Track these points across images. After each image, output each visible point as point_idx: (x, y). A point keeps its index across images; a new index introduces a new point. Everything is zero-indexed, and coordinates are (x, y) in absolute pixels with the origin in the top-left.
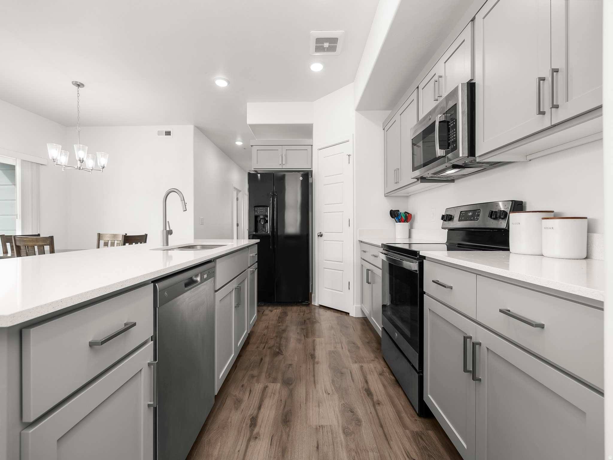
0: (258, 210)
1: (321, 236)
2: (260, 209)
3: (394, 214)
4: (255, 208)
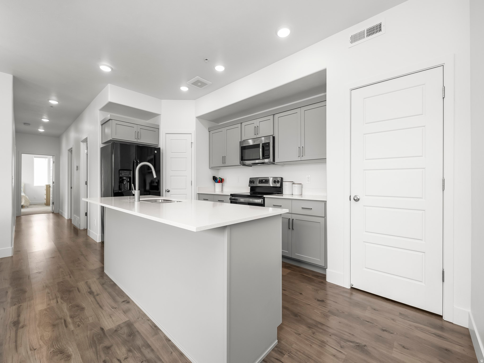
0: (123, 172)
1: (169, 191)
2: (124, 172)
3: (215, 179)
4: (120, 171)
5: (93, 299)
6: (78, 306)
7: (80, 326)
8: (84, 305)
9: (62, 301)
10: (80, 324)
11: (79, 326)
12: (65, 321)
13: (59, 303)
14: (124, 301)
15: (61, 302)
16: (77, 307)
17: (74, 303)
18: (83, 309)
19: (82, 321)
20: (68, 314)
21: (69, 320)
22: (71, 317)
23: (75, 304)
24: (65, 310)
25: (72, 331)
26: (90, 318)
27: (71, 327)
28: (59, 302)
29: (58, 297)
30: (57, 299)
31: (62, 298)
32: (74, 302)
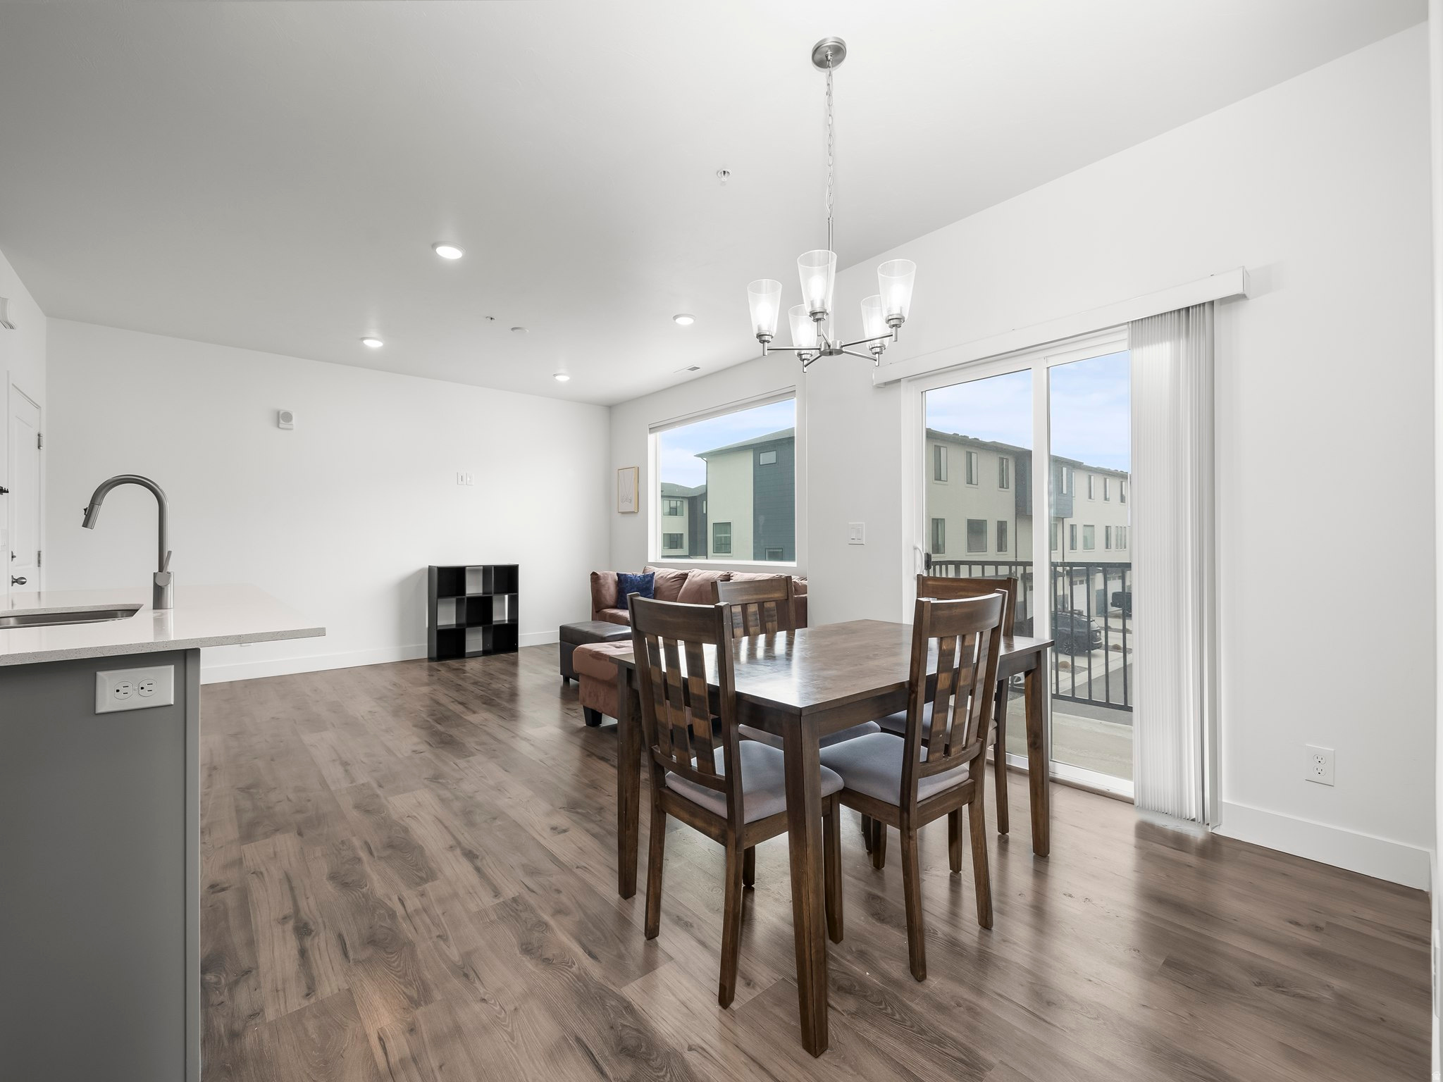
5: (303, 904)
6: (345, 885)
7: (340, 841)
8: (329, 888)
9: (388, 904)
10: (341, 846)
11: (343, 843)
12: (371, 853)
13: (395, 898)
14: (223, 890)
15: (390, 899)
16: (347, 883)
17: (355, 896)
18: (333, 877)
19: (336, 849)
20: (368, 869)
21: (363, 855)
22: (360, 860)
23: (355, 893)
24: (375, 877)
25: (355, 836)
26: (320, 855)
27: (357, 842)
28: (397, 900)
29: (404, 919)
30: (406, 910)
31: (392, 915)
32: (356, 898)
